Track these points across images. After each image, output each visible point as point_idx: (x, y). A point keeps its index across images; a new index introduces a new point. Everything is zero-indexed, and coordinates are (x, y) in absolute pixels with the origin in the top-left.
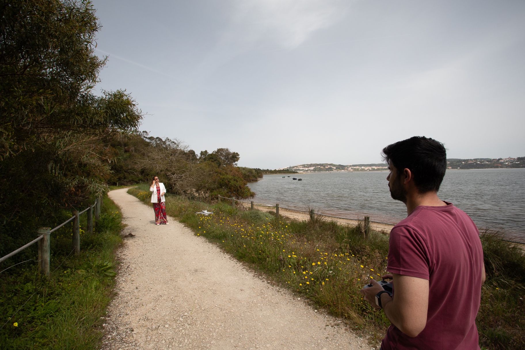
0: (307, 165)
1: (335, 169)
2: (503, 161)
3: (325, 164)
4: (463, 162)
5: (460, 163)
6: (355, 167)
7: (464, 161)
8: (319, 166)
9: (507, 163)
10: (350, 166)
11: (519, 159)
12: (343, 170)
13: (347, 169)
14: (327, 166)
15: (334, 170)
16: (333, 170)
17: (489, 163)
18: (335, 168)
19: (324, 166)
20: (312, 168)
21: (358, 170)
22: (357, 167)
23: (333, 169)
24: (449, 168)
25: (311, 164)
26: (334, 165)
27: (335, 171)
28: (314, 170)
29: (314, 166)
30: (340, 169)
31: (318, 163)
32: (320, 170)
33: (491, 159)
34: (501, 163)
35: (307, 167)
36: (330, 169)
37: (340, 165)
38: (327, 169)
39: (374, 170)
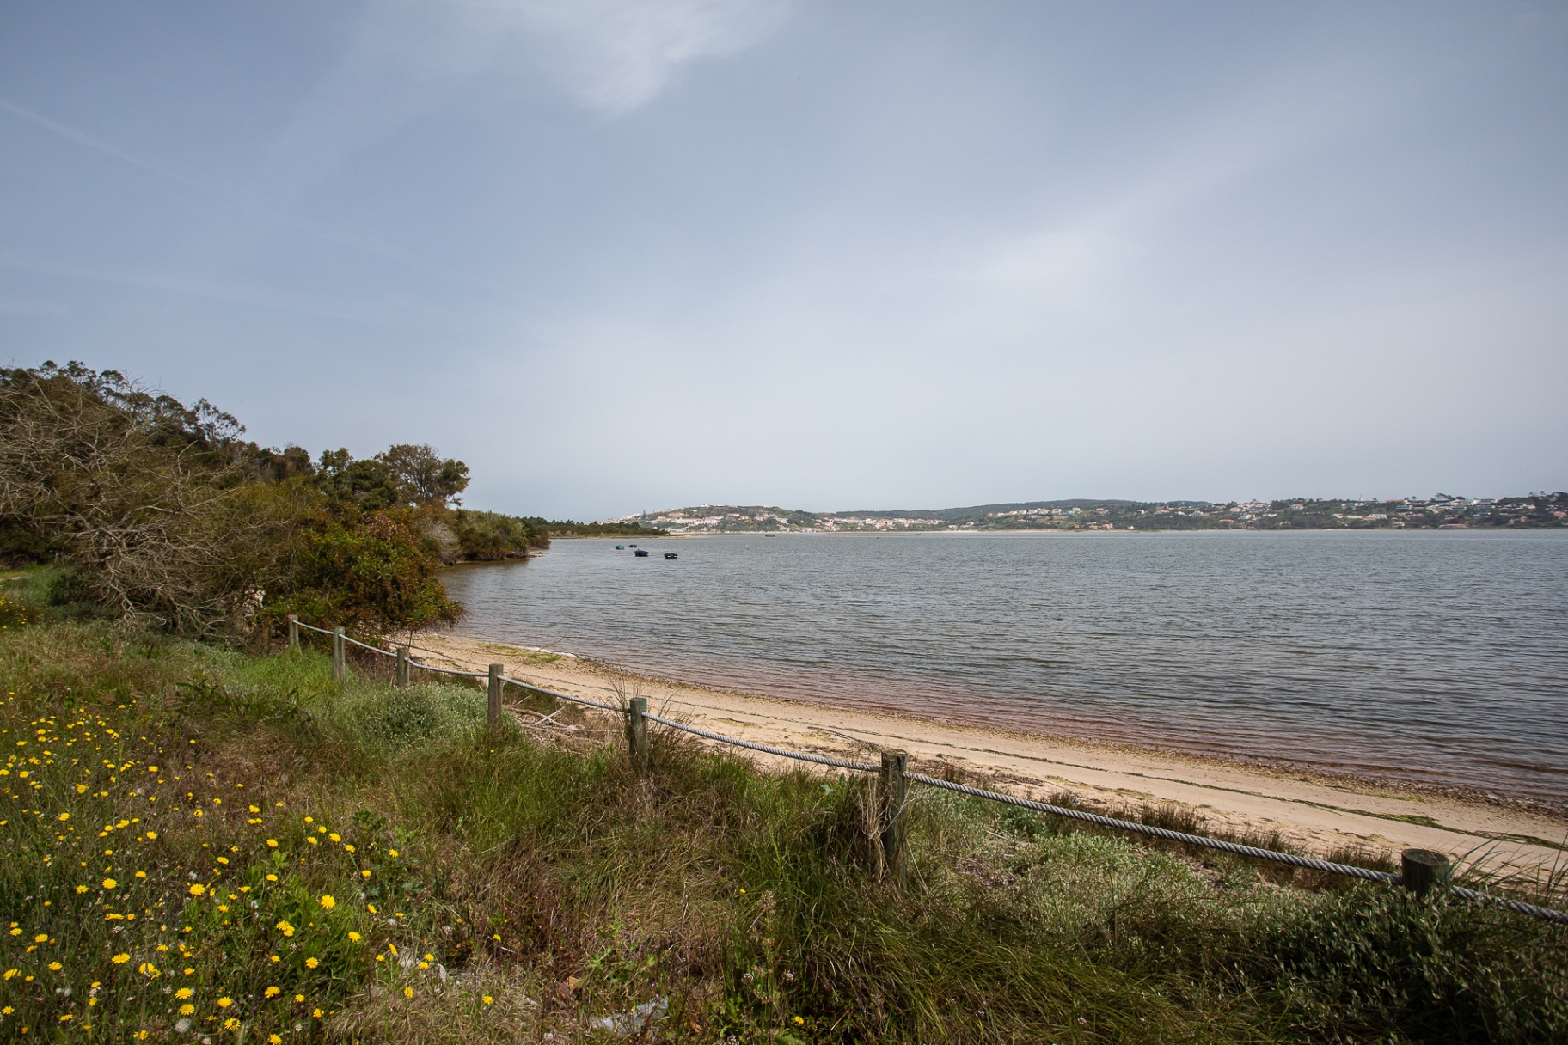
0: (697, 508)
1: (785, 525)
2: (1238, 510)
3: (754, 508)
4: (1143, 512)
5: (1135, 514)
6: (845, 520)
7: (1145, 506)
8: (737, 515)
9: (1248, 517)
10: (832, 516)
11: (1276, 506)
12: (809, 529)
13: (822, 526)
14: (761, 515)
15: (782, 528)
16: (778, 529)
17: (1207, 515)
18: (784, 521)
19: (752, 516)
20: (714, 521)
21: (853, 527)
22: (853, 520)
23: (779, 523)
24: (1106, 528)
25: (711, 508)
26: (783, 513)
27: (784, 532)
28: (722, 527)
29: (719, 515)
30: (800, 525)
31: (734, 504)
32: (739, 526)
33: (1210, 505)
34: (1235, 517)
35: (697, 517)
36: (772, 524)
37: (801, 512)
38: (760, 523)
39: (900, 528)
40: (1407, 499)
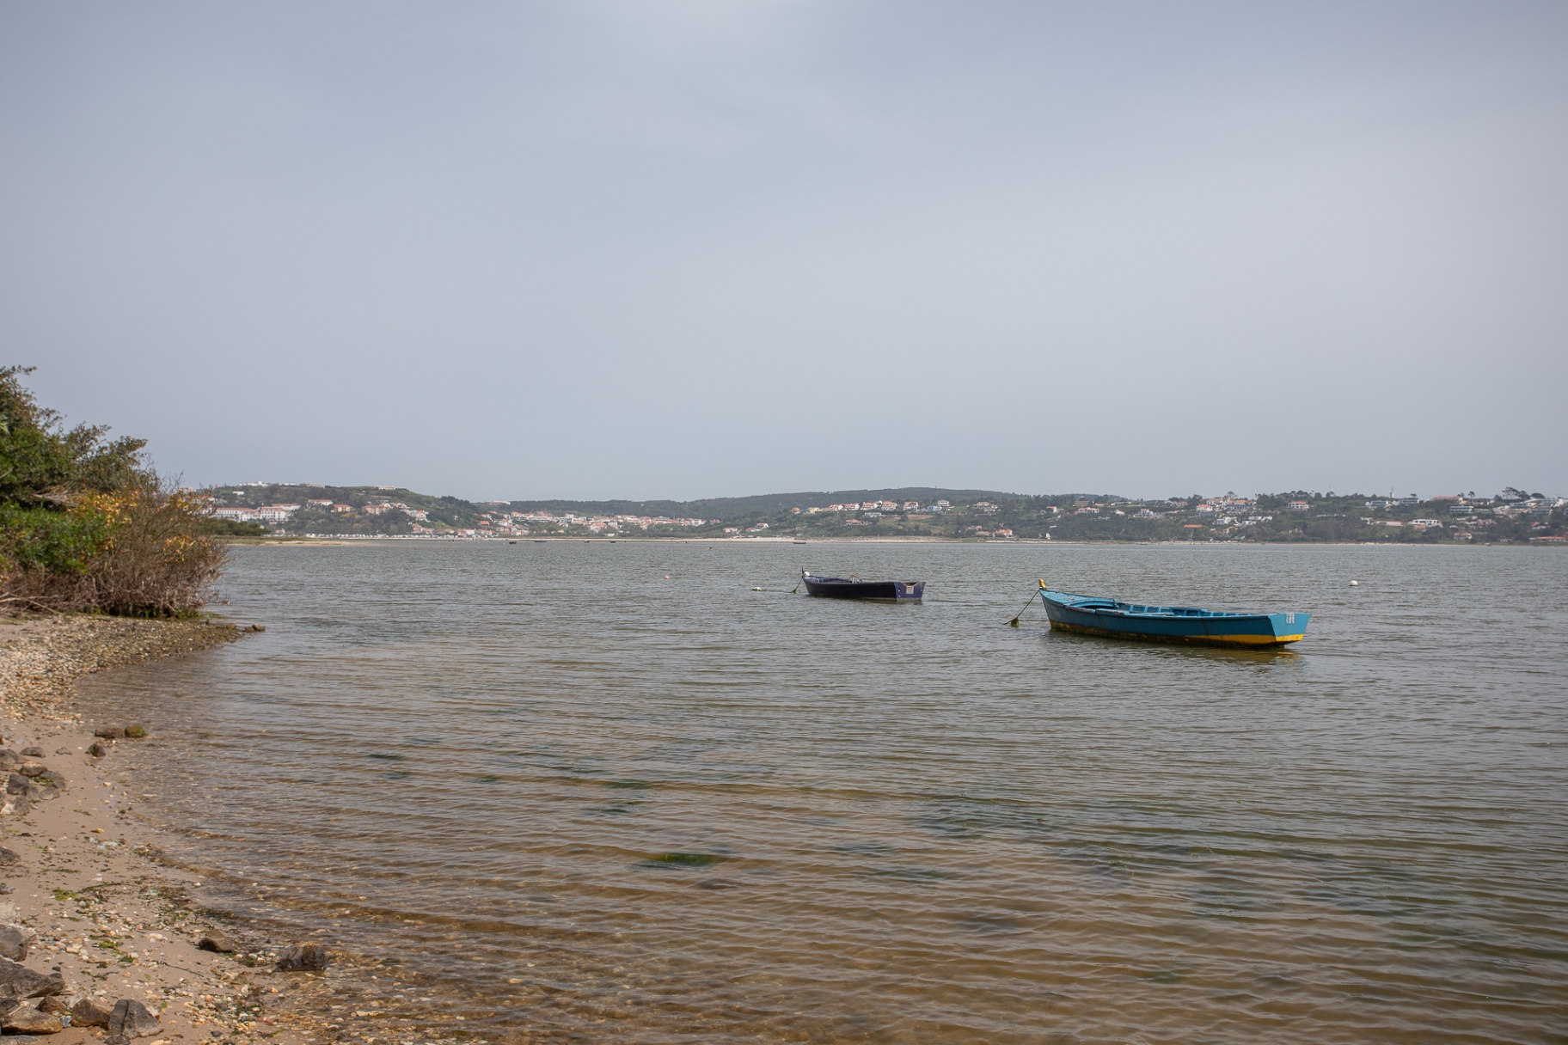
0: (242, 489)
1: (423, 524)
2: (1209, 509)
3: (358, 490)
4: (1055, 510)
5: (1042, 512)
6: (531, 517)
7: (1057, 501)
8: (329, 503)
9: (1227, 520)
10: (503, 508)
11: (1266, 503)
12: (471, 532)
13: (493, 526)
14: (376, 503)
15: (417, 528)
16: (410, 530)
17: (1160, 516)
18: (421, 515)
19: (359, 505)
20: (282, 513)
21: (551, 529)
22: (544, 517)
23: (413, 519)
24: (1002, 536)
25: (274, 489)
26: (418, 501)
27: (423, 535)
28: (297, 525)
29: (289, 501)
30: (452, 524)
31: (321, 483)
32: (332, 525)
33: (1161, 502)
34: (1209, 520)
35: (244, 505)
36: (395, 522)
37: (450, 500)
38: (374, 520)
39: (634, 531)
40: (1462, 495)
